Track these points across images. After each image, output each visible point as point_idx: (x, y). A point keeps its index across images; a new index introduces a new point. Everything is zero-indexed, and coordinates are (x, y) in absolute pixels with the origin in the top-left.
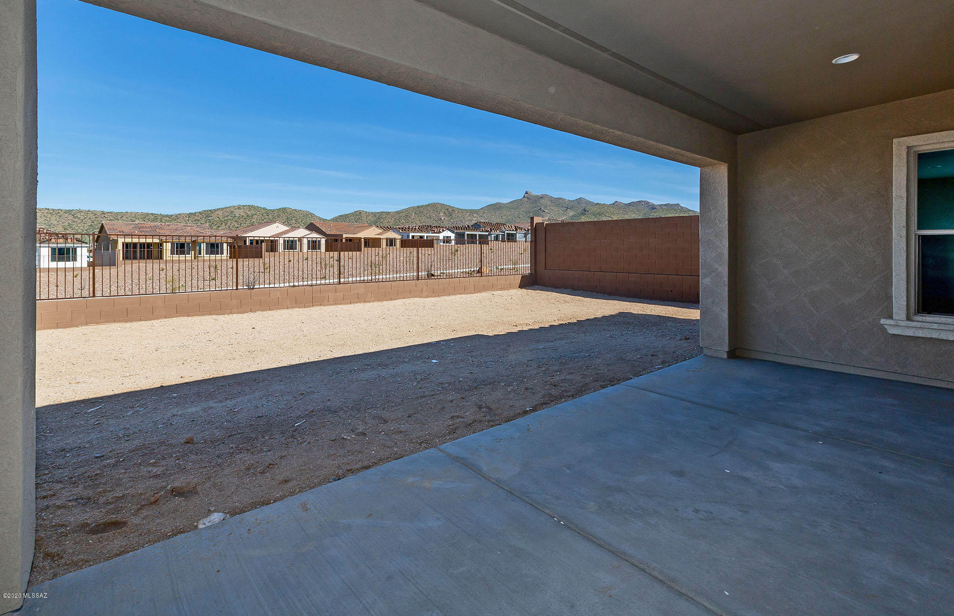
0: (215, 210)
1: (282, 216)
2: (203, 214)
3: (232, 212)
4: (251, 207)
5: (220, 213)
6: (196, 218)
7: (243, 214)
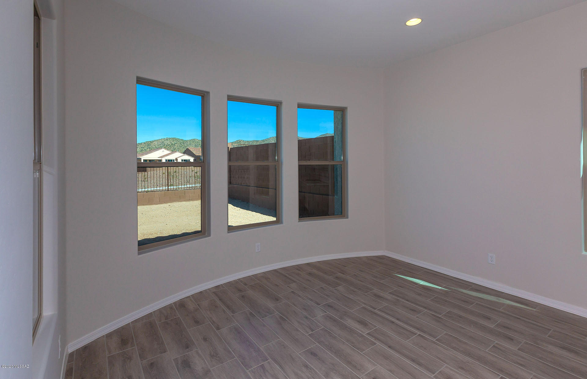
0: (153, 141)
1: (192, 144)
2: (146, 144)
3: (163, 142)
4: (174, 139)
5: (156, 143)
6: (142, 146)
7: (169, 143)
